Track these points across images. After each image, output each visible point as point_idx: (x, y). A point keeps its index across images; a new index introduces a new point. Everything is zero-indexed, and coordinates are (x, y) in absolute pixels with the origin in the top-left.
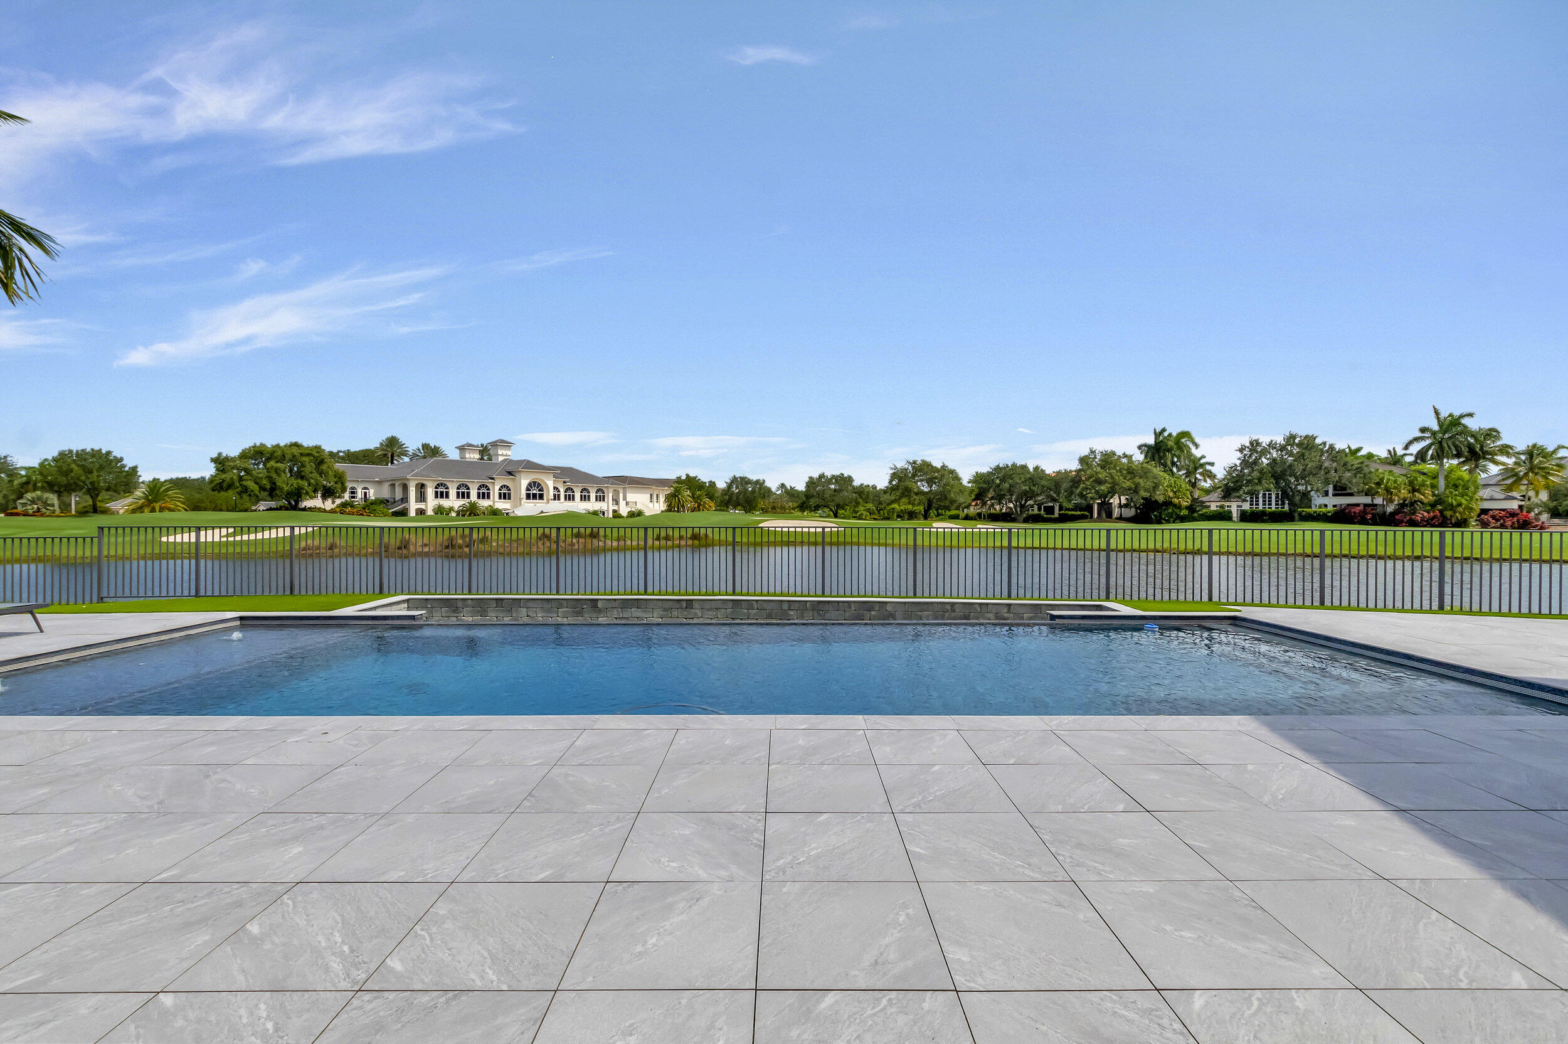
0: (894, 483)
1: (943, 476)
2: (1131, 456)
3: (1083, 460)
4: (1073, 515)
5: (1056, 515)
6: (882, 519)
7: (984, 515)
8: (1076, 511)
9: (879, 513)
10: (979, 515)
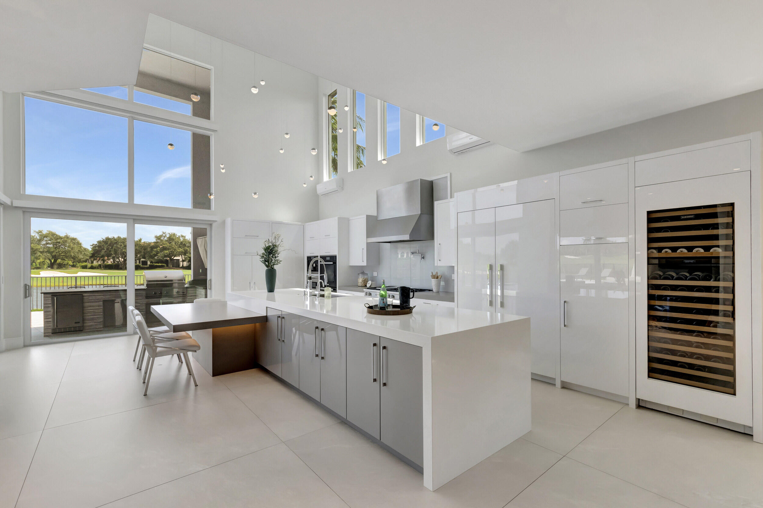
2: (185, 237)
3: (158, 238)
4: (157, 265)
5: (148, 266)
7: (103, 266)
8: (159, 263)
10: (100, 266)
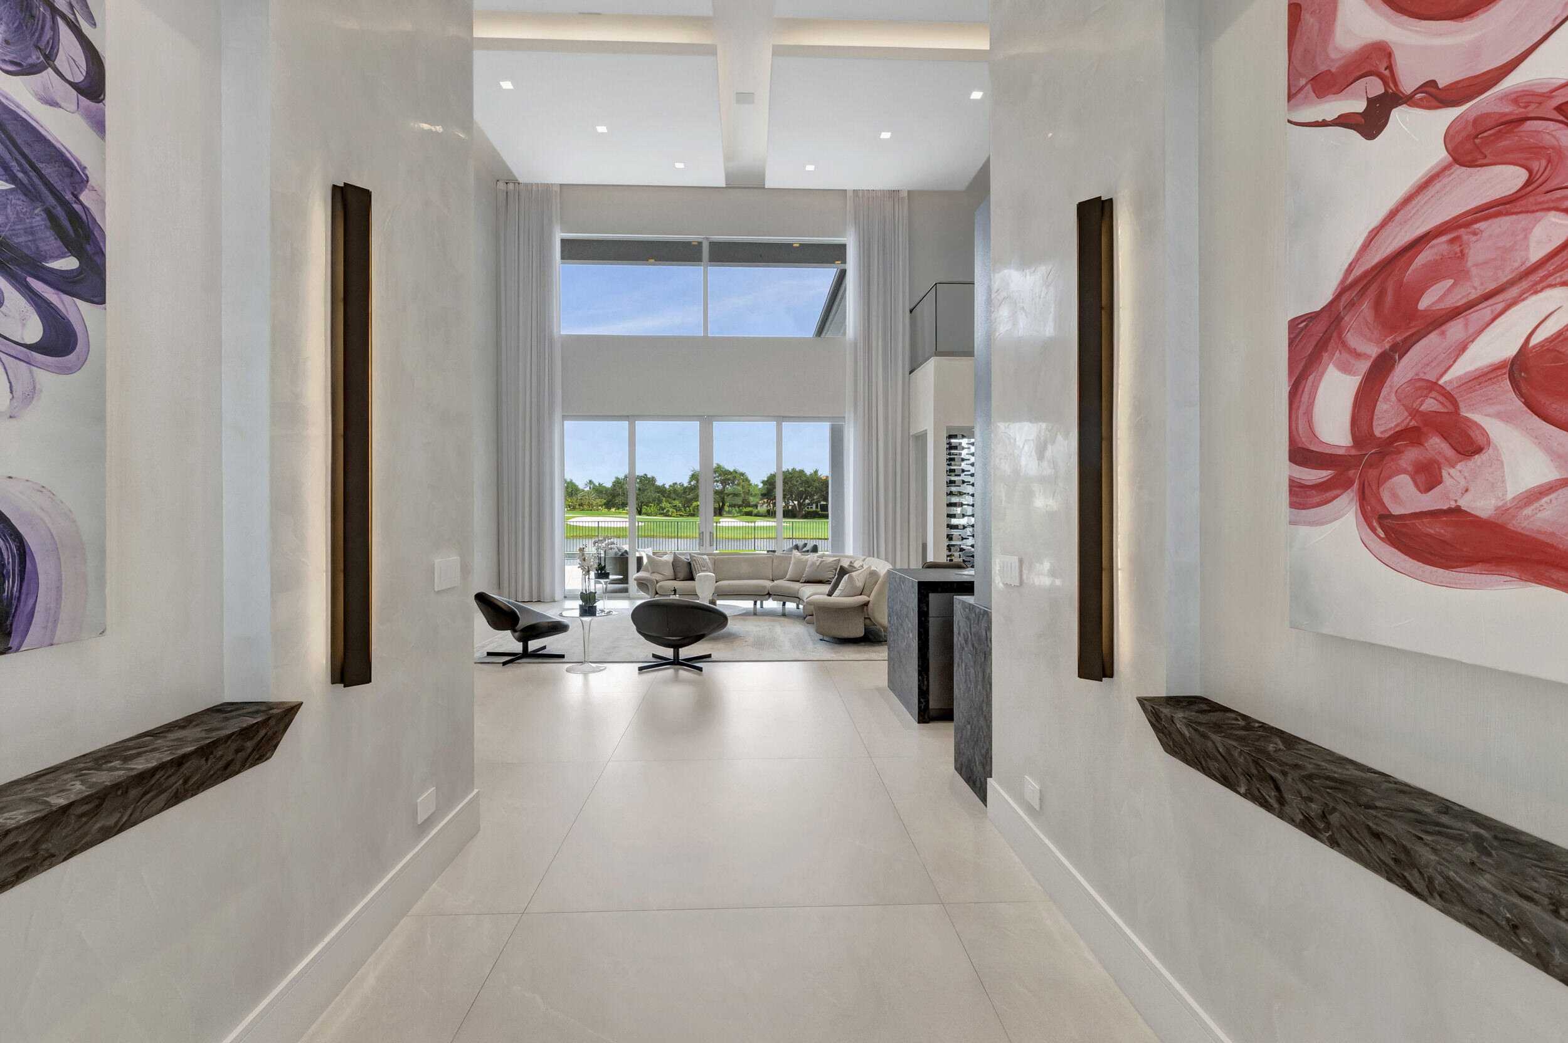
0: (692, 483)
1: (735, 478)
6: (688, 516)
9: (685, 510)
